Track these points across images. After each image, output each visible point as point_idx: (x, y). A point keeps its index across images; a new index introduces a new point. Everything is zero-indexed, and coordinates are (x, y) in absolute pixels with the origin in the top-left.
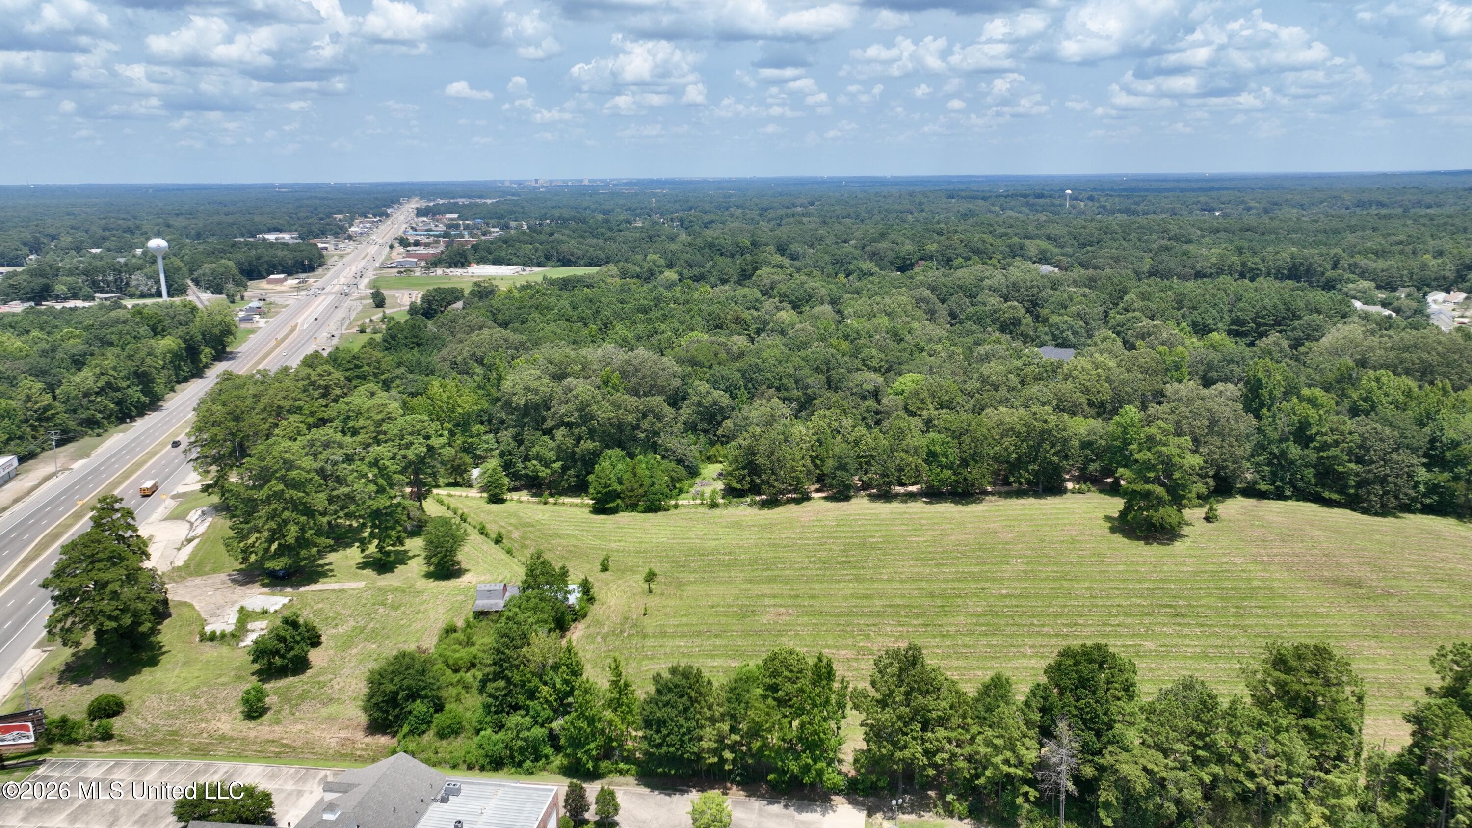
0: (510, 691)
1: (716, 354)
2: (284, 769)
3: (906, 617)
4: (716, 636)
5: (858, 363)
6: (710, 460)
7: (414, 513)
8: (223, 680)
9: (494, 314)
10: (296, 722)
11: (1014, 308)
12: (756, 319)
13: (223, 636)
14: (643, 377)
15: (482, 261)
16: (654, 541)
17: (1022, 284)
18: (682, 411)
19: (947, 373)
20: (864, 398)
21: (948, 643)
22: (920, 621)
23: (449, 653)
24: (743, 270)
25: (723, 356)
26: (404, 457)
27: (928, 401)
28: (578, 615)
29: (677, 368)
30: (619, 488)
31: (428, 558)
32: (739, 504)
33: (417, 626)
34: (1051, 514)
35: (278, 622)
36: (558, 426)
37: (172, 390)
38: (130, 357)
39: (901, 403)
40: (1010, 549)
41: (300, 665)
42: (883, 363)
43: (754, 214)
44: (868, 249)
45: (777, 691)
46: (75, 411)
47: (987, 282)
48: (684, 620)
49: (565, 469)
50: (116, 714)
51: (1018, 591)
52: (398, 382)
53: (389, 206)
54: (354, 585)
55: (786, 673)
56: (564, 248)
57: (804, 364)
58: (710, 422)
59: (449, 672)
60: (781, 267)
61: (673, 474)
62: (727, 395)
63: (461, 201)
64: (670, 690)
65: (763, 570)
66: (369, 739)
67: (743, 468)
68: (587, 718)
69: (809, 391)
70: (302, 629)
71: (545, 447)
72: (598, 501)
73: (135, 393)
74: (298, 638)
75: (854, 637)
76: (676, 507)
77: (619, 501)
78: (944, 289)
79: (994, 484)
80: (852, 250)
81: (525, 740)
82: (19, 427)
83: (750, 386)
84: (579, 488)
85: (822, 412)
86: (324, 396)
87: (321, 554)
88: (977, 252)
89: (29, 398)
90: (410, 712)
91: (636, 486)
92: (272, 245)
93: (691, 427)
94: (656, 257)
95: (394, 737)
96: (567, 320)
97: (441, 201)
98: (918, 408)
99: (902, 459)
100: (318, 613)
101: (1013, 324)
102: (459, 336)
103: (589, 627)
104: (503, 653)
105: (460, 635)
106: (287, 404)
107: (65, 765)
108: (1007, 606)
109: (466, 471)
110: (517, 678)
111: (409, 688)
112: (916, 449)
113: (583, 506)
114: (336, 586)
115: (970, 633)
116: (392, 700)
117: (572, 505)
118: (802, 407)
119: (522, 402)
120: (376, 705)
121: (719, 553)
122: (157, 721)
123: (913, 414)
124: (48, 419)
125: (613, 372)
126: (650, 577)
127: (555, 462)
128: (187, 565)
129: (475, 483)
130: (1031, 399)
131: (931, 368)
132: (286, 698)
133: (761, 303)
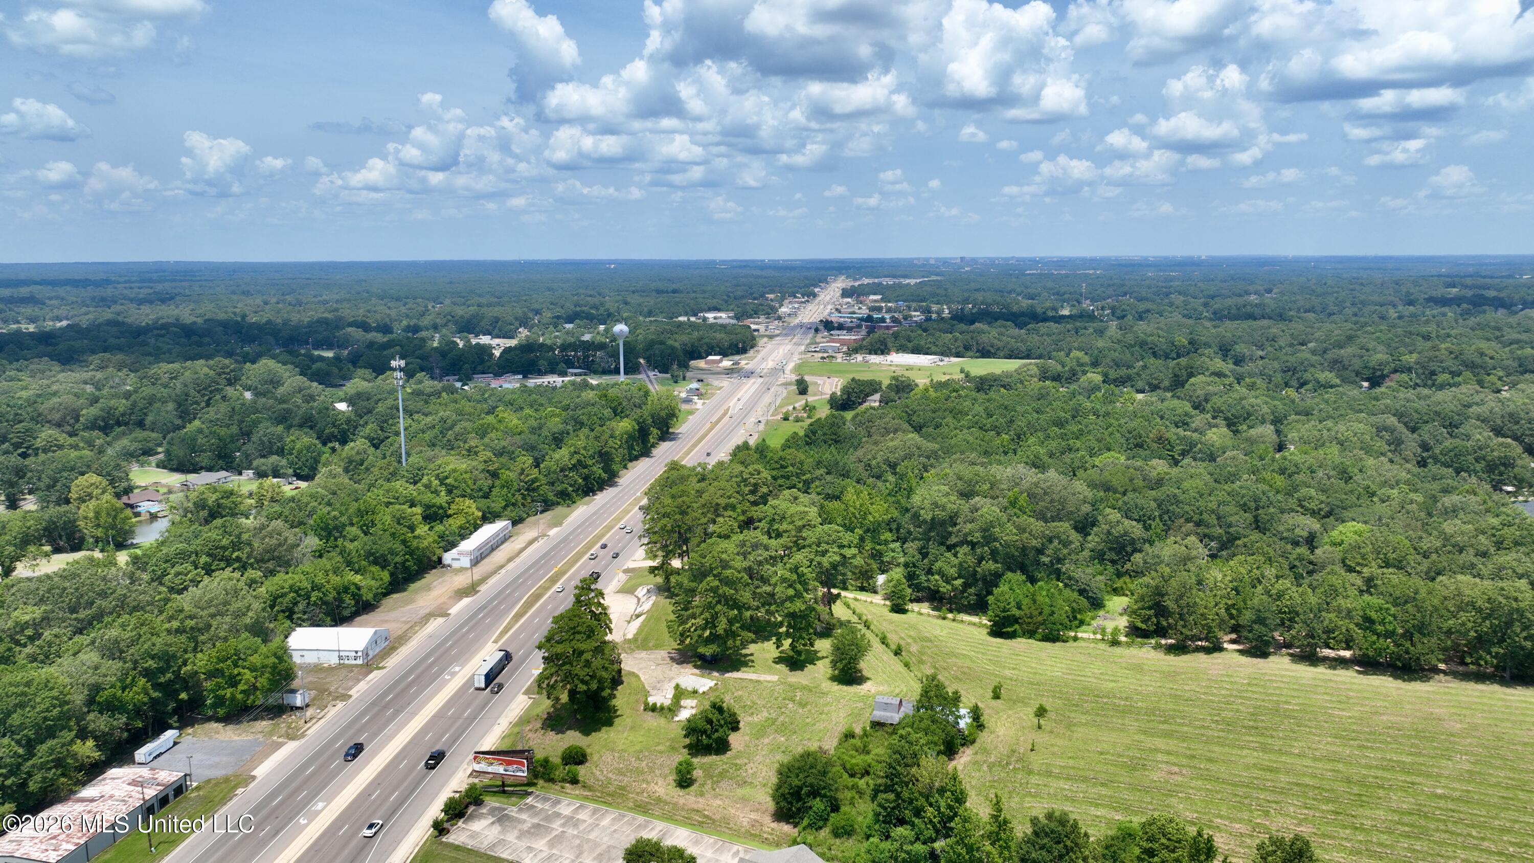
0: (898, 805)
1: (1131, 480)
2: (706, 838)
3: (1314, 799)
4: (1102, 785)
5: (1292, 503)
6: (1116, 591)
7: (825, 616)
8: (661, 748)
9: (909, 415)
10: (716, 797)
11: (1508, 446)
12: (1182, 439)
13: (662, 708)
14: (1052, 501)
15: (902, 349)
16: (1049, 673)
17: (1522, 415)
18: (1090, 538)
19: (1398, 525)
20: (1296, 544)
21: (1360, 838)
22: (1330, 807)
23: (846, 758)
24: (1176, 376)
25: (1139, 482)
26: (819, 563)
27: (1371, 557)
28: (968, 741)
29: (1089, 494)
30: (1017, 613)
31: (834, 663)
32: (1143, 645)
33: (820, 726)
34: (1517, 708)
35: (707, 705)
36: (961, 544)
37: (625, 467)
38: (597, 438)
39: (1338, 557)
40: (1455, 743)
41: (722, 747)
42: (1323, 506)
43: (1197, 303)
44: (1330, 355)
45: (1153, 856)
46: (553, 484)
47: (1474, 409)
48: (1071, 762)
49: (966, 586)
50: (581, 762)
51: (1457, 794)
52: (817, 483)
53: (816, 286)
54: (769, 678)
55: (1163, 841)
56: (984, 338)
57: (1229, 499)
58: (1119, 553)
59: (846, 775)
60: (1219, 374)
61: (1074, 605)
62: (1140, 526)
63: (885, 281)
64: (1047, 835)
65: (1160, 722)
66: (775, 825)
67: (1150, 608)
68: (966, 845)
69: (1232, 530)
70: (726, 714)
71: (948, 563)
72: (995, 624)
73: (598, 470)
74: (722, 722)
75: (1251, 811)
76: (1075, 639)
77: (1017, 626)
78: (1416, 416)
79: (1445, 661)
80: (1309, 356)
81: (908, 853)
82: (514, 495)
83: (1166, 517)
84: (979, 607)
85: (1242, 558)
86: (753, 492)
87: (744, 645)
88: (1471, 366)
89: (523, 470)
90: (811, 808)
91: (1035, 613)
92: (712, 326)
93: (1099, 556)
94: (1080, 354)
95: (795, 827)
96: (981, 428)
97: (866, 281)
98: (1359, 564)
99: (1331, 621)
100: (738, 699)
101: (1504, 465)
102: (875, 437)
103: (976, 753)
104: (894, 768)
105: (857, 742)
106: (723, 502)
107: (546, 799)
108: (1440, 808)
109: (872, 577)
110: (906, 795)
111: (811, 785)
112: (1349, 611)
113: (981, 625)
114: (754, 676)
115: (1389, 831)
116: (796, 794)
117: (970, 623)
118: (1223, 546)
119: (929, 517)
120: (783, 795)
121: (1115, 697)
122: (610, 775)
123: (1350, 570)
124: (534, 490)
125: (1022, 493)
126: (1041, 712)
127: (956, 579)
128: (635, 639)
129: (879, 589)
130: (1504, 568)
131: (1380, 519)
132: (708, 775)
133: (1191, 417)
